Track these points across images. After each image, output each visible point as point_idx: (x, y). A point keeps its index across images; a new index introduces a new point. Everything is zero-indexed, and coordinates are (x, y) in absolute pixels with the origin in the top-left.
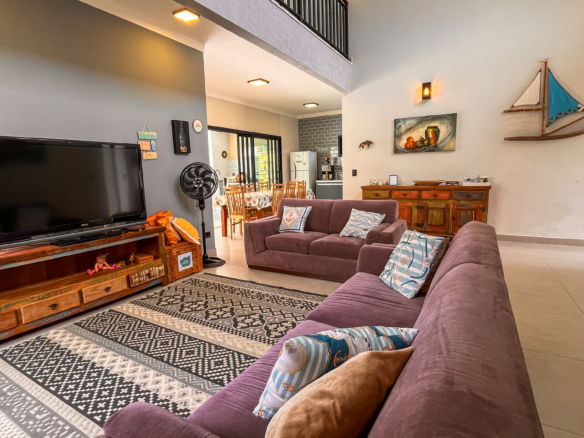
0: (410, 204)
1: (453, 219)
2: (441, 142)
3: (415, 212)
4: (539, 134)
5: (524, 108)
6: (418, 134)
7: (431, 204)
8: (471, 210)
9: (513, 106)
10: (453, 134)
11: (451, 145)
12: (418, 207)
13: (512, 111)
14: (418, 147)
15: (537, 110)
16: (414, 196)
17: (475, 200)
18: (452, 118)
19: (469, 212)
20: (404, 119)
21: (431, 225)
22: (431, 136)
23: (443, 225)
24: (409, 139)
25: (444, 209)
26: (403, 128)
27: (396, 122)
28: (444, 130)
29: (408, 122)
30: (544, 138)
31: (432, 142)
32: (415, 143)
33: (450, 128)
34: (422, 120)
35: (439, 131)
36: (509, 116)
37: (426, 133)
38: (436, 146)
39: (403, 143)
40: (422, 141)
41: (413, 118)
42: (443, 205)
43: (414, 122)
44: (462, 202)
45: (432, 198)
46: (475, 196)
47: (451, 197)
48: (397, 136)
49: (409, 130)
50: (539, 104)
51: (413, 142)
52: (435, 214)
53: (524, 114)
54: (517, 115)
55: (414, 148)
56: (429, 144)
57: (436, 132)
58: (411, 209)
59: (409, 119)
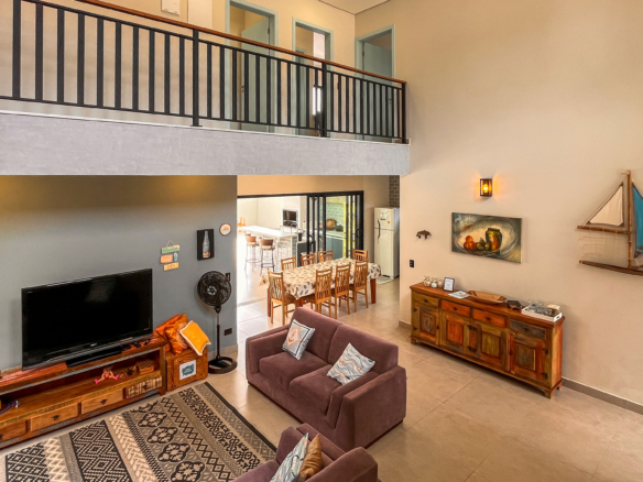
0: (461, 321)
1: (511, 353)
2: (504, 250)
3: (467, 332)
4: (624, 265)
5: (604, 227)
6: (478, 235)
7: (484, 327)
8: (532, 348)
9: (589, 223)
10: (518, 242)
11: (516, 256)
12: (470, 327)
13: (588, 227)
14: (478, 250)
15: (619, 233)
16: (465, 313)
17: (535, 336)
18: (516, 224)
19: (529, 351)
20: (463, 215)
21: (485, 354)
22: (492, 239)
23: (499, 358)
24: (468, 238)
25: (500, 338)
26: (462, 224)
27: (454, 216)
28: (507, 236)
29: (467, 219)
30: (632, 271)
31: (494, 247)
32: (474, 244)
33: (513, 234)
34: (483, 219)
35: (501, 235)
36: (586, 234)
37: (487, 235)
38: (498, 253)
39: (462, 241)
40: (482, 243)
41: (472, 215)
42: (498, 333)
43: (473, 220)
44: (521, 335)
45: (485, 320)
46: (535, 332)
47: (506, 325)
48: (456, 233)
49: (468, 227)
50: (622, 225)
51: (472, 242)
52: (489, 341)
53: (604, 236)
55: (473, 249)
56: (490, 249)
57: (499, 237)
58: (463, 327)
59: (468, 215)
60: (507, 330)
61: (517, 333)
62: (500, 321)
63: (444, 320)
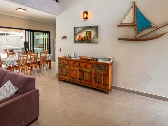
0: (76, 68)
1: (94, 78)
2: (92, 39)
4: (133, 38)
5: (126, 25)
6: (83, 35)
7: (85, 70)
8: (101, 75)
9: (121, 24)
10: (97, 35)
11: (96, 41)
13: (121, 25)
14: (83, 40)
15: (132, 26)
17: (103, 70)
18: (96, 28)
20: (78, 27)
21: (85, 80)
22: (88, 36)
24: (80, 36)
25: (90, 73)
26: (77, 31)
27: (75, 28)
28: (93, 33)
29: (79, 29)
30: (136, 40)
31: (89, 38)
32: (82, 38)
33: (95, 32)
34: (85, 28)
35: (91, 33)
36: (120, 28)
37: (86, 34)
38: (90, 41)
39: (77, 38)
40: (85, 38)
41: (81, 27)
42: (90, 71)
43: (81, 29)
48: (75, 35)
49: (79, 32)
50: (133, 23)
51: (81, 38)
53: (126, 28)
54: (124, 28)
56: (87, 39)
57: (90, 34)
59: (79, 27)
60: (93, 69)
61: (96, 69)
62: (90, 66)
63: (70, 69)
